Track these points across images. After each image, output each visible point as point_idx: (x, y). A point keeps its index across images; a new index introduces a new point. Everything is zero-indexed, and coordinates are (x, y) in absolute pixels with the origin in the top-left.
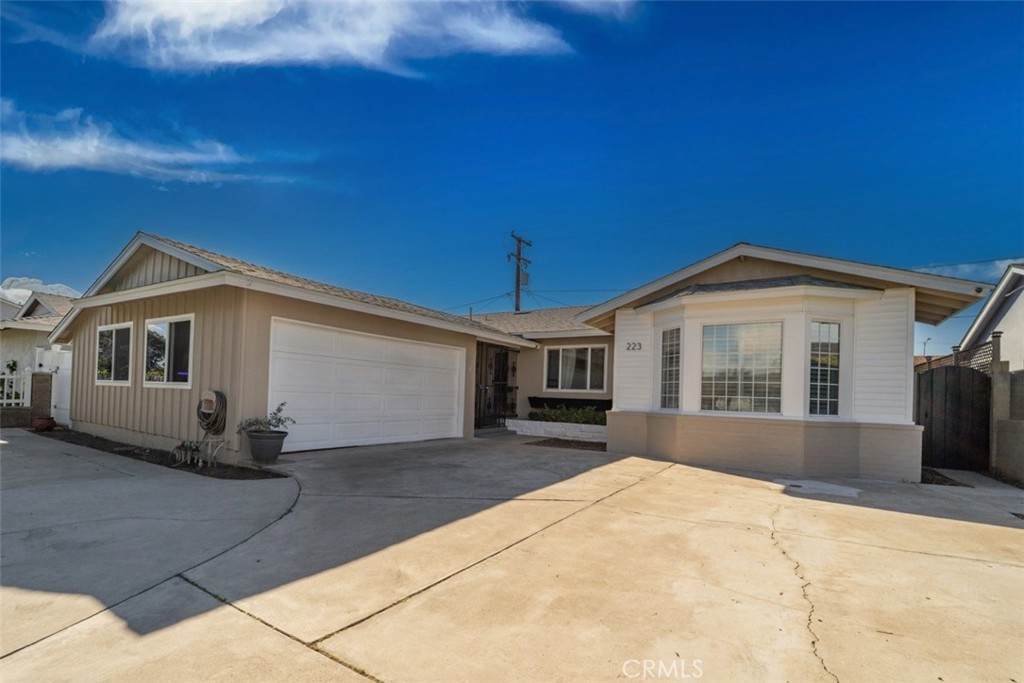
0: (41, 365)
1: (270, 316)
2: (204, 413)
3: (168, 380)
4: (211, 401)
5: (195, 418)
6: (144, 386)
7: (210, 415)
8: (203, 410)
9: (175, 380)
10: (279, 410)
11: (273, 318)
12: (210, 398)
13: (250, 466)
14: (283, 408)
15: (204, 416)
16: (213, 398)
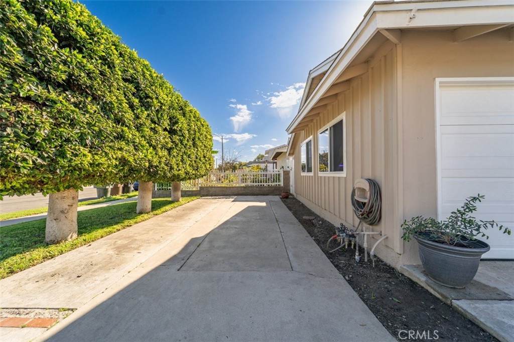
0: (288, 167)
1: (434, 79)
2: (358, 202)
3: (331, 171)
4: (363, 190)
5: (351, 208)
6: (319, 175)
7: (364, 204)
8: (356, 198)
9: (335, 170)
10: (469, 208)
11: (438, 80)
12: (362, 186)
13: (423, 285)
14: (477, 204)
15: (358, 205)
16: (366, 186)
